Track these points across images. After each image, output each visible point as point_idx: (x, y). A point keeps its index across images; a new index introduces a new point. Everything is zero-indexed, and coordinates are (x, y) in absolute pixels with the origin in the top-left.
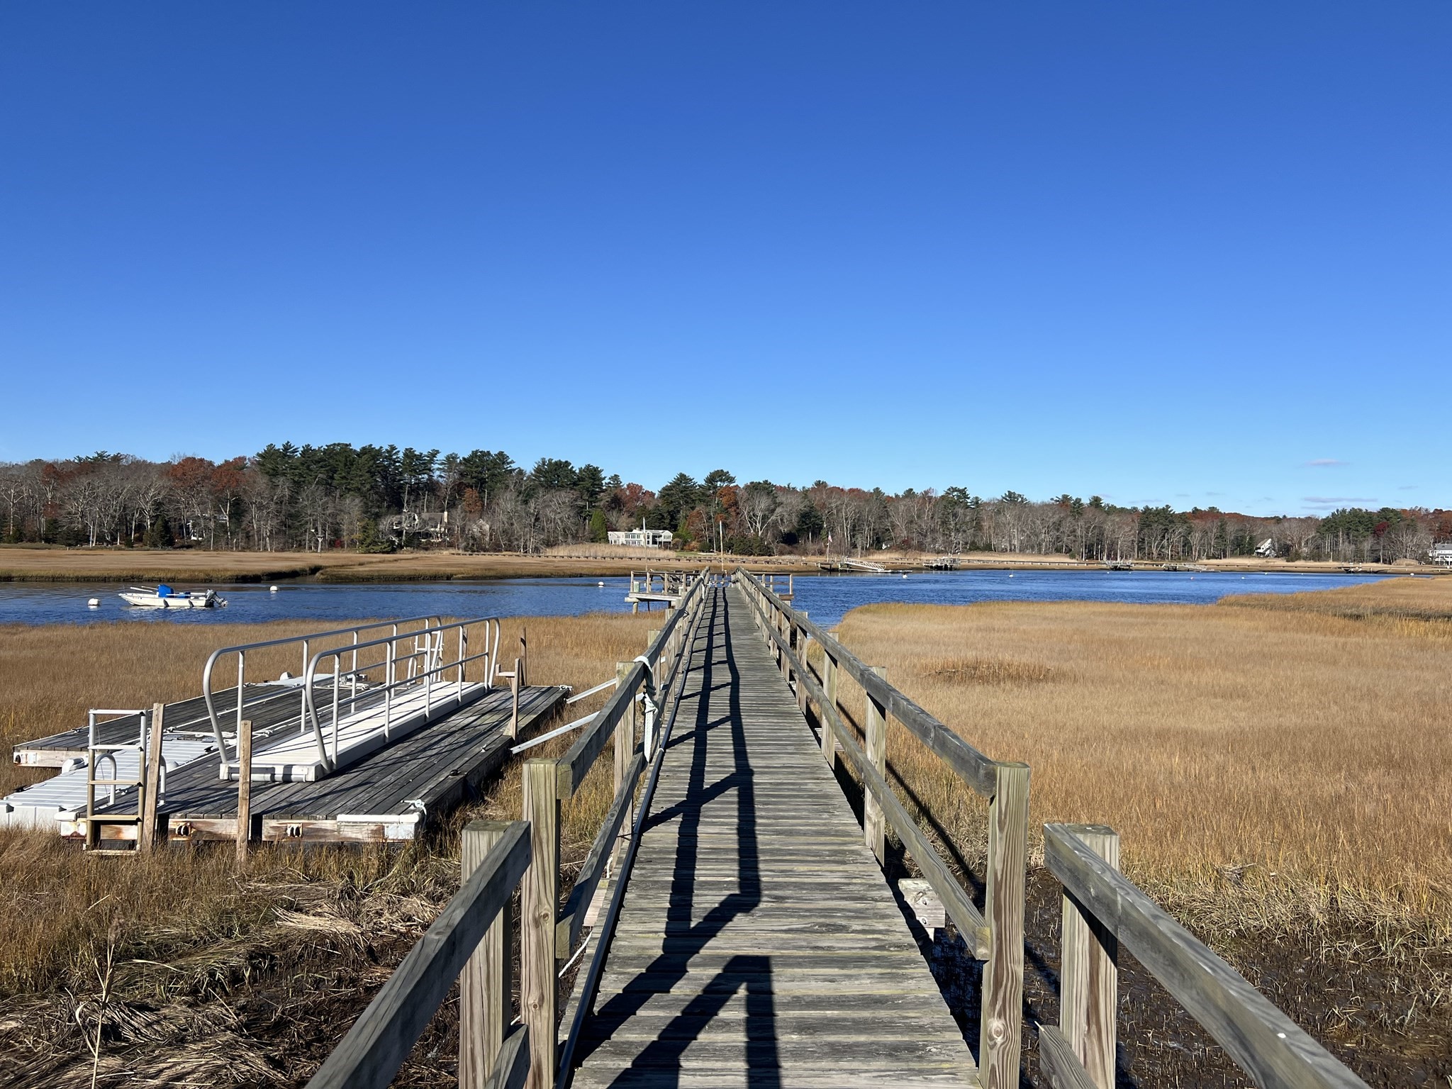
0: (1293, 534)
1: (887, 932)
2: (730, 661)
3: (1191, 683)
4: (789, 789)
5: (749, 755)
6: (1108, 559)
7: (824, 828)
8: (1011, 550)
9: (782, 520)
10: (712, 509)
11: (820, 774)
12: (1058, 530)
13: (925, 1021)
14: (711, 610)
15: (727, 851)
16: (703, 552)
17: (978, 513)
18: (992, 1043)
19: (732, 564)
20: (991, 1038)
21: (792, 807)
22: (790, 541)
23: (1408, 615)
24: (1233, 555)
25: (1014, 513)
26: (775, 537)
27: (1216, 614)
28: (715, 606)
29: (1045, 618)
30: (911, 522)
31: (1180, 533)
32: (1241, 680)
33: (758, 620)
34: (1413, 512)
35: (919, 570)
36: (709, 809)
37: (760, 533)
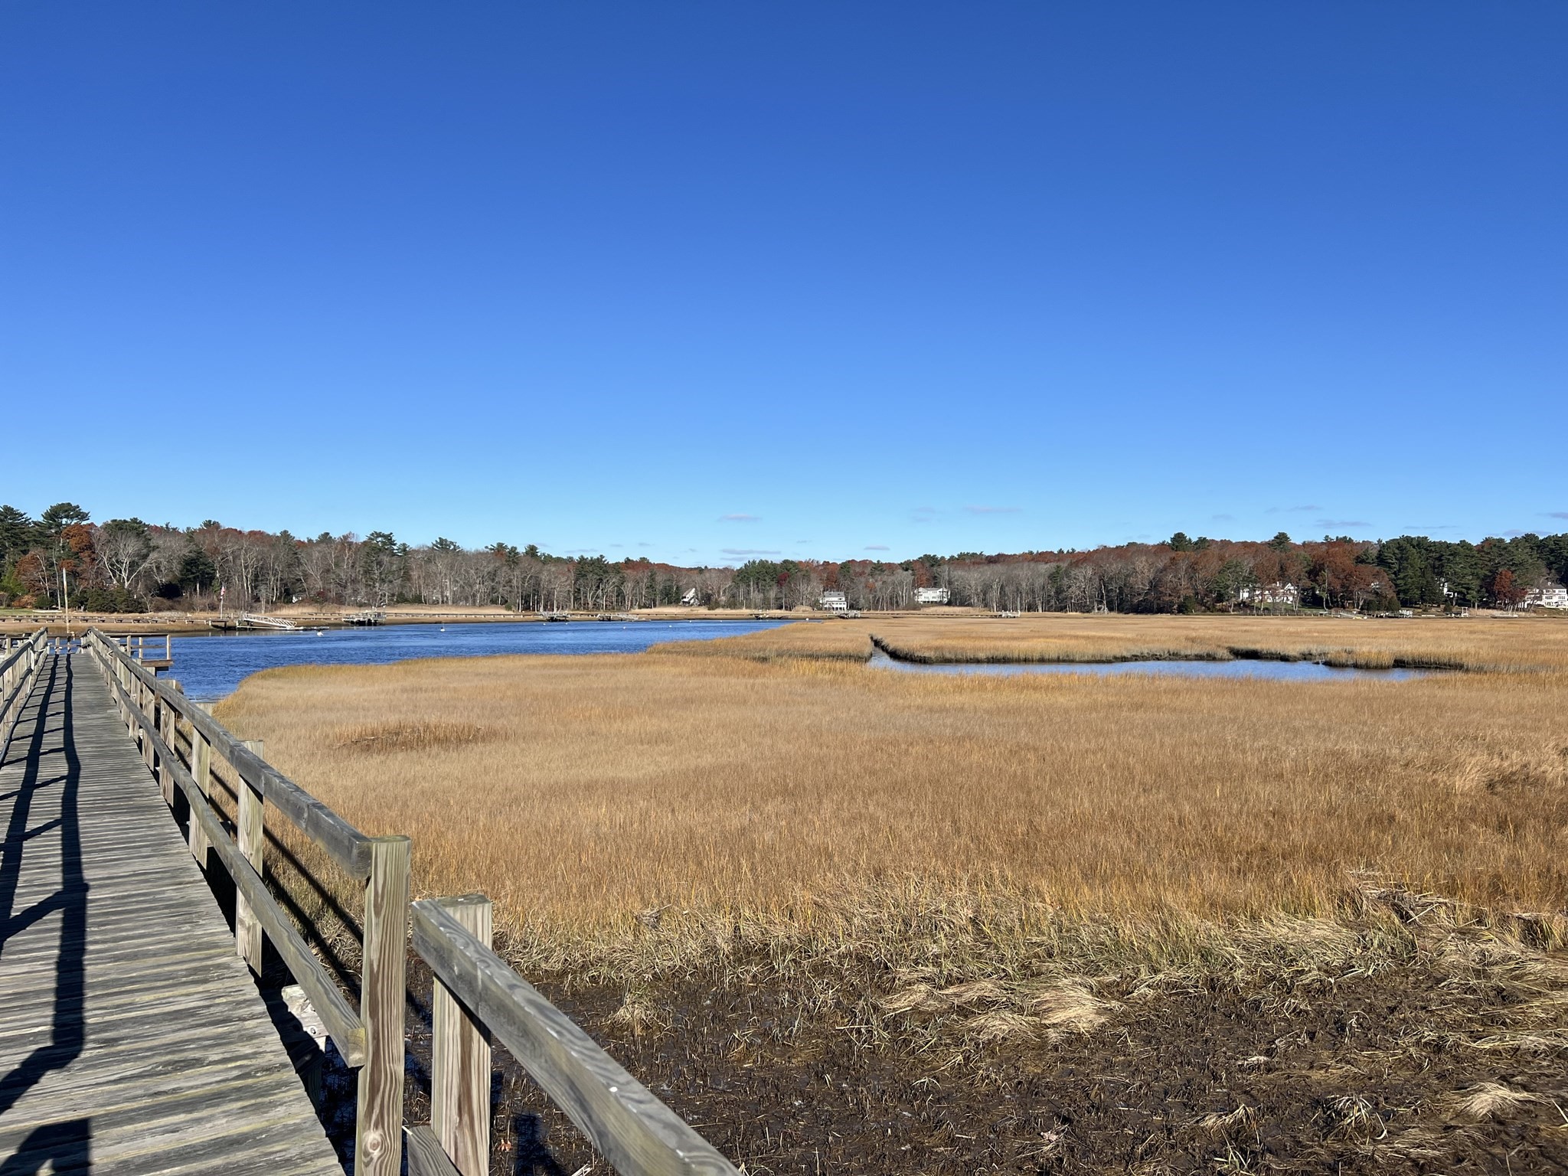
0: (713, 583)
1: (254, 1055)
2: (69, 748)
3: (620, 731)
4: (138, 902)
5: (84, 866)
6: (545, 610)
7: (182, 943)
8: (443, 602)
9: (158, 568)
10: (54, 555)
11: (183, 877)
12: (493, 580)
13: (294, 1152)
14: (46, 683)
15: (38, 993)
16: (41, 608)
17: (406, 561)
18: (368, 1159)
19: (85, 624)
20: (367, 1154)
21: (141, 923)
22: (170, 593)
23: (803, 656)
24: (662, 604)
25: (446, 561)
26: (148, 589)
27: (645, 662)
28: (52, 679)
29: (478, 675)
30: (328, 571)
31: (614, 583)
32: (665, 725)
33: (115, 694)
34: (807, 563)
35: (337, 625)
36: (16, 943)
37: (127, 584)
